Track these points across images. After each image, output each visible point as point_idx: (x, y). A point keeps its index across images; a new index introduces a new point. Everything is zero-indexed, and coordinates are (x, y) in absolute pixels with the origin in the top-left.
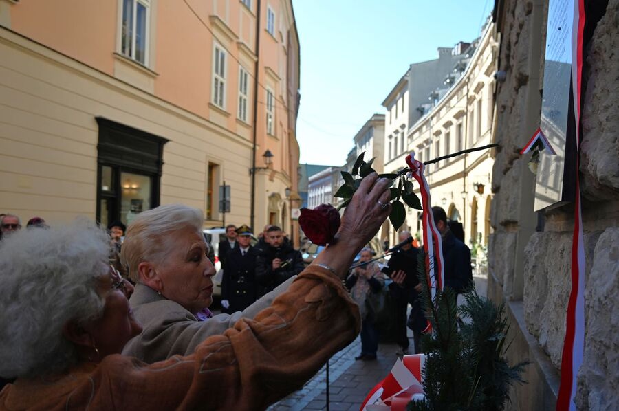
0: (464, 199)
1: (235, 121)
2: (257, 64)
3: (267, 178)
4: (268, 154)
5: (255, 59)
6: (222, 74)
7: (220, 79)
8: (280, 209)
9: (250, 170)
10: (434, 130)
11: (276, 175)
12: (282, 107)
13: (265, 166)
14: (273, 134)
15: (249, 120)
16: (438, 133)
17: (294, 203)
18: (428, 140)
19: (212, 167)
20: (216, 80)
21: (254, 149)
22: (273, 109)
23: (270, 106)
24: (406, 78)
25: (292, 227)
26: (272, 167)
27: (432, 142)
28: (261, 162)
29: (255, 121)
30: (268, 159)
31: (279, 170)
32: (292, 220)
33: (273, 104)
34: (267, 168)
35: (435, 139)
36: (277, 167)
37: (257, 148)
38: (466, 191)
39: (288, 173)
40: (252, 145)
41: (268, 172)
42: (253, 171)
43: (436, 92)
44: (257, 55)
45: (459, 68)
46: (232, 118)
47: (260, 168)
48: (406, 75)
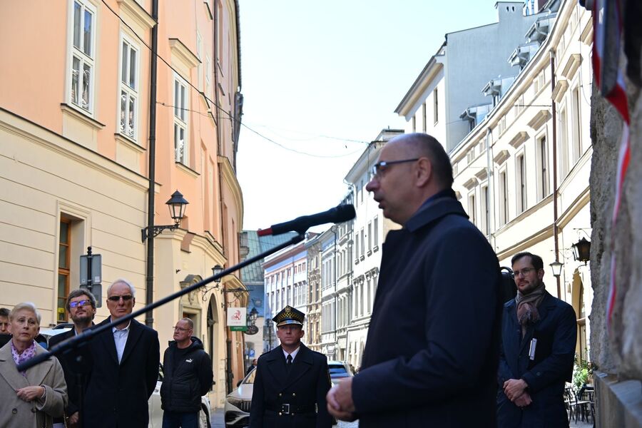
0: (558, 277)
1: (113, 137)
2: (154, 31)
3: (177, 246)
4: (177, 200)
5: (152, 24)
6: (87, 51)
7: (84, 59)
8: (204, 307)
9: (143, 231)
10: (496, 151)
11: (195, 240)
12: (204, 111)
13: (173, 223)
14: (186, 162)
15: (140, 136)
16: (502, 158)
17: (231, 296)
18: (484, 171)
19: (69, 224)
20: (76, 60)
21: (151, 192)
22: (187, 114)
23: (180, 110)
24: (439, 60)
25: (229, 343)
26: (187, 224)
27: (492, 173)
28: (164, 216)
29: (152, 139)
30: (177, 208)
31: (201, 232)
32: (229, 330)
33: (187, 106)
34: (176, 226)
35: (498, 169)
36: (195, 225)
37: (157, 188)
38: (561, 261)
39: (219, 240)
40: (146, 184)
41: (179, 235)
42: (149, 234)
43: (497, 83)
44: (154, 16)
45: (535, 35)
46: (108, 132)
47: (163, 227)
48: (438, 54)
